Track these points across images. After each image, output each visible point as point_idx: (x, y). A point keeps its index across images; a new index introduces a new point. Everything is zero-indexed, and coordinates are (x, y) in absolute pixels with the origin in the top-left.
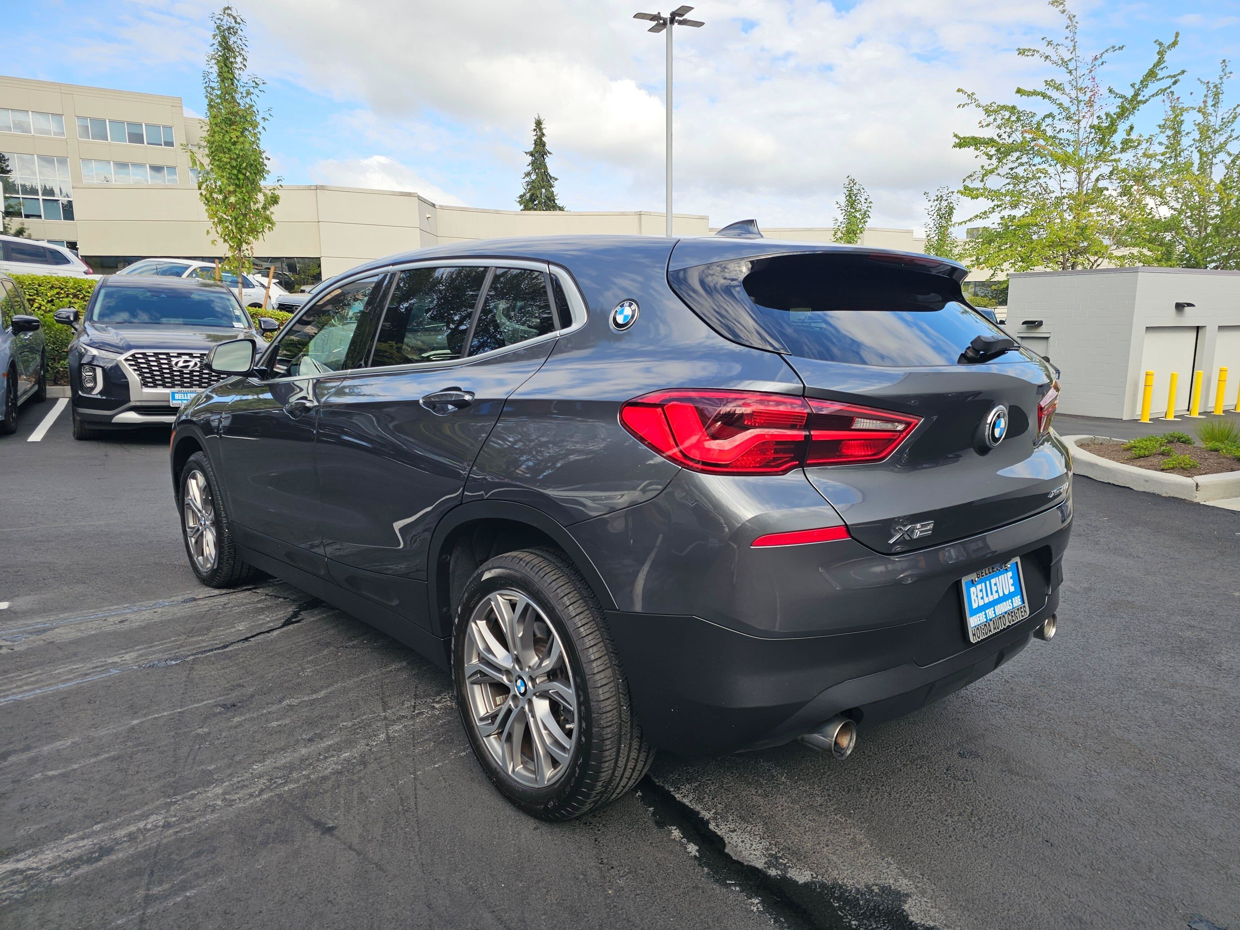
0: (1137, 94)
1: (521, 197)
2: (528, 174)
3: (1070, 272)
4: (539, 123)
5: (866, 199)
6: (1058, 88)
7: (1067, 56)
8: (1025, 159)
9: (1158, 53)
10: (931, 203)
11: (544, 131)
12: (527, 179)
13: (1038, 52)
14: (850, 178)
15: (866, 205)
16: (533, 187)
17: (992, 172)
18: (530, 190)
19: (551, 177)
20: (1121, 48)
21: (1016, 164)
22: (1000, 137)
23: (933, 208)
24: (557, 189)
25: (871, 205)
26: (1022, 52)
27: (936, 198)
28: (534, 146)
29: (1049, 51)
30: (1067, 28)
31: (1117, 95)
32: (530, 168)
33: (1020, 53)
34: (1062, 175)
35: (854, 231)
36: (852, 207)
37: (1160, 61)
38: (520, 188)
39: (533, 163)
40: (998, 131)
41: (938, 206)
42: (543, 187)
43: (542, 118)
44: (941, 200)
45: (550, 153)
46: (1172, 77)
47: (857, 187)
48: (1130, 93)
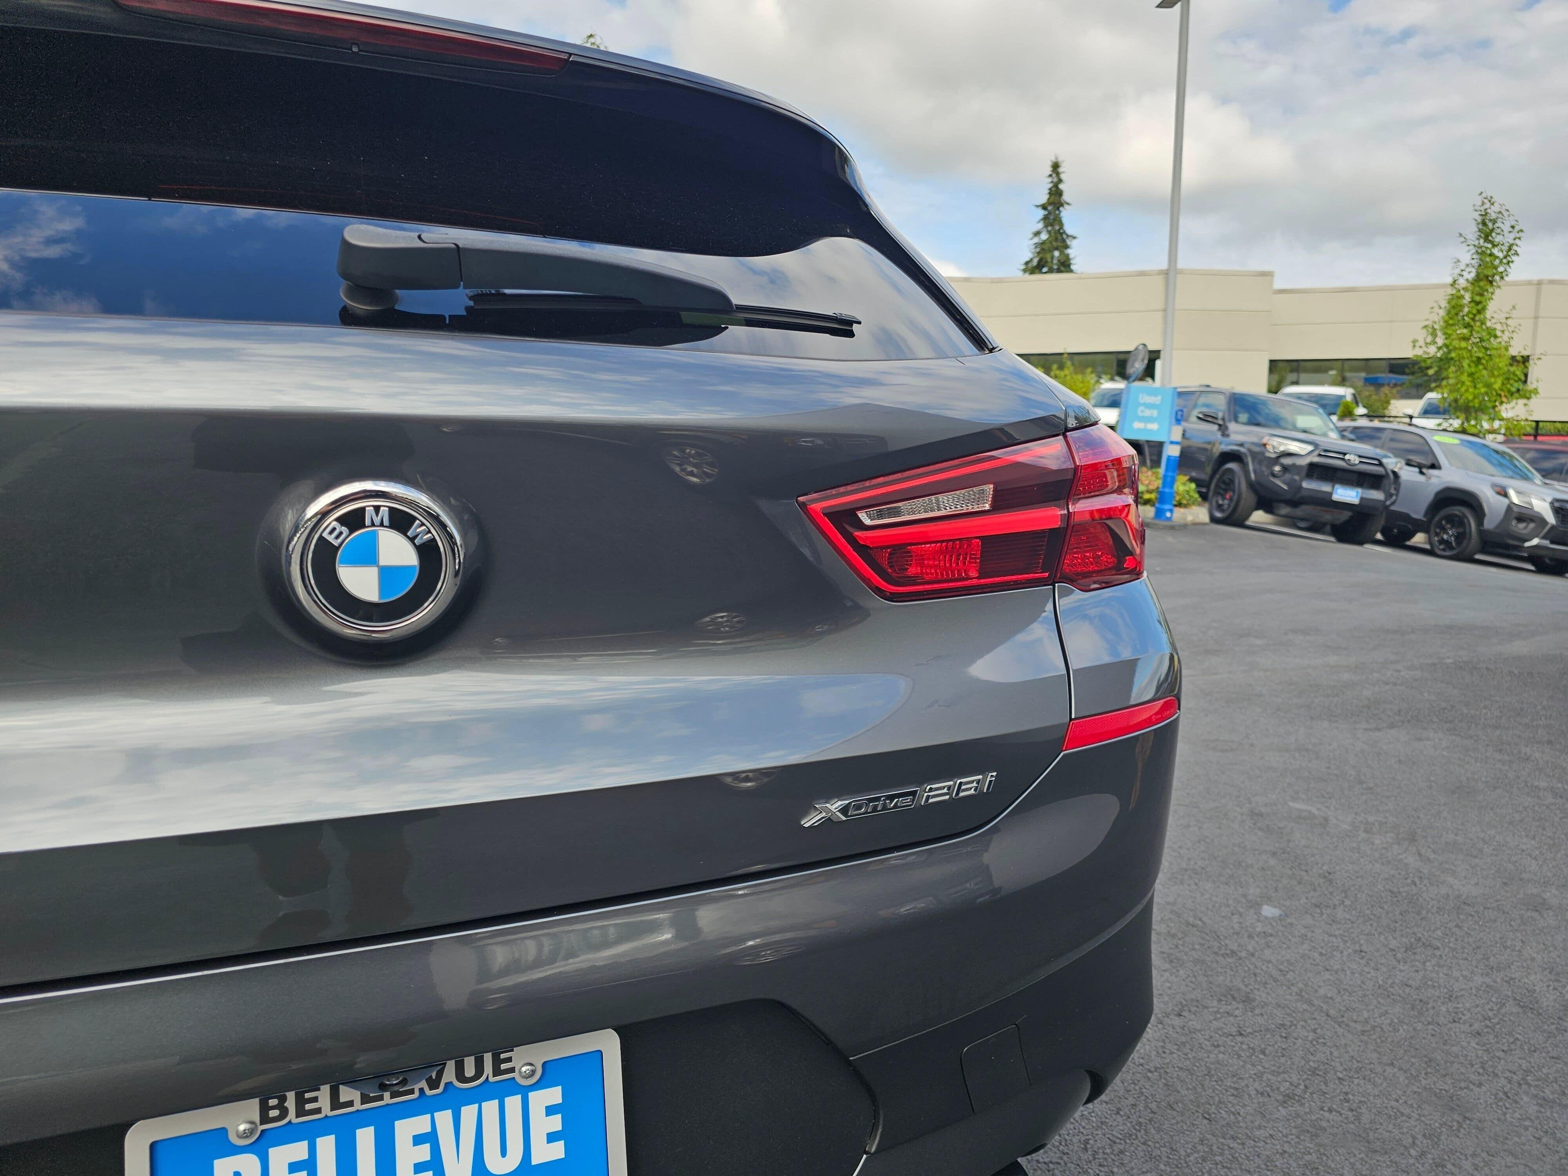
1: (1027, 263)
2: (1037, 234)
4: (1056, 166)
5: (1513, 227)
11: (1062, 176)
12: (1036, 240)
14: (1484, 195)
15: (1512, 236)
16: (1043, 249)
18: (1039, 253)
19: (1068, 236)
24: (1074, 251)
25: (1521, 234)
28: (1047, 196)
32: (1041, 225)
35: (1487, 277)
36: (1486, 239)
38: (1026, 252)
39: (1045, 218)
42: (1057, 249)
43: (1060, 159)
45: (1068, 204)
47: (1496, 208)
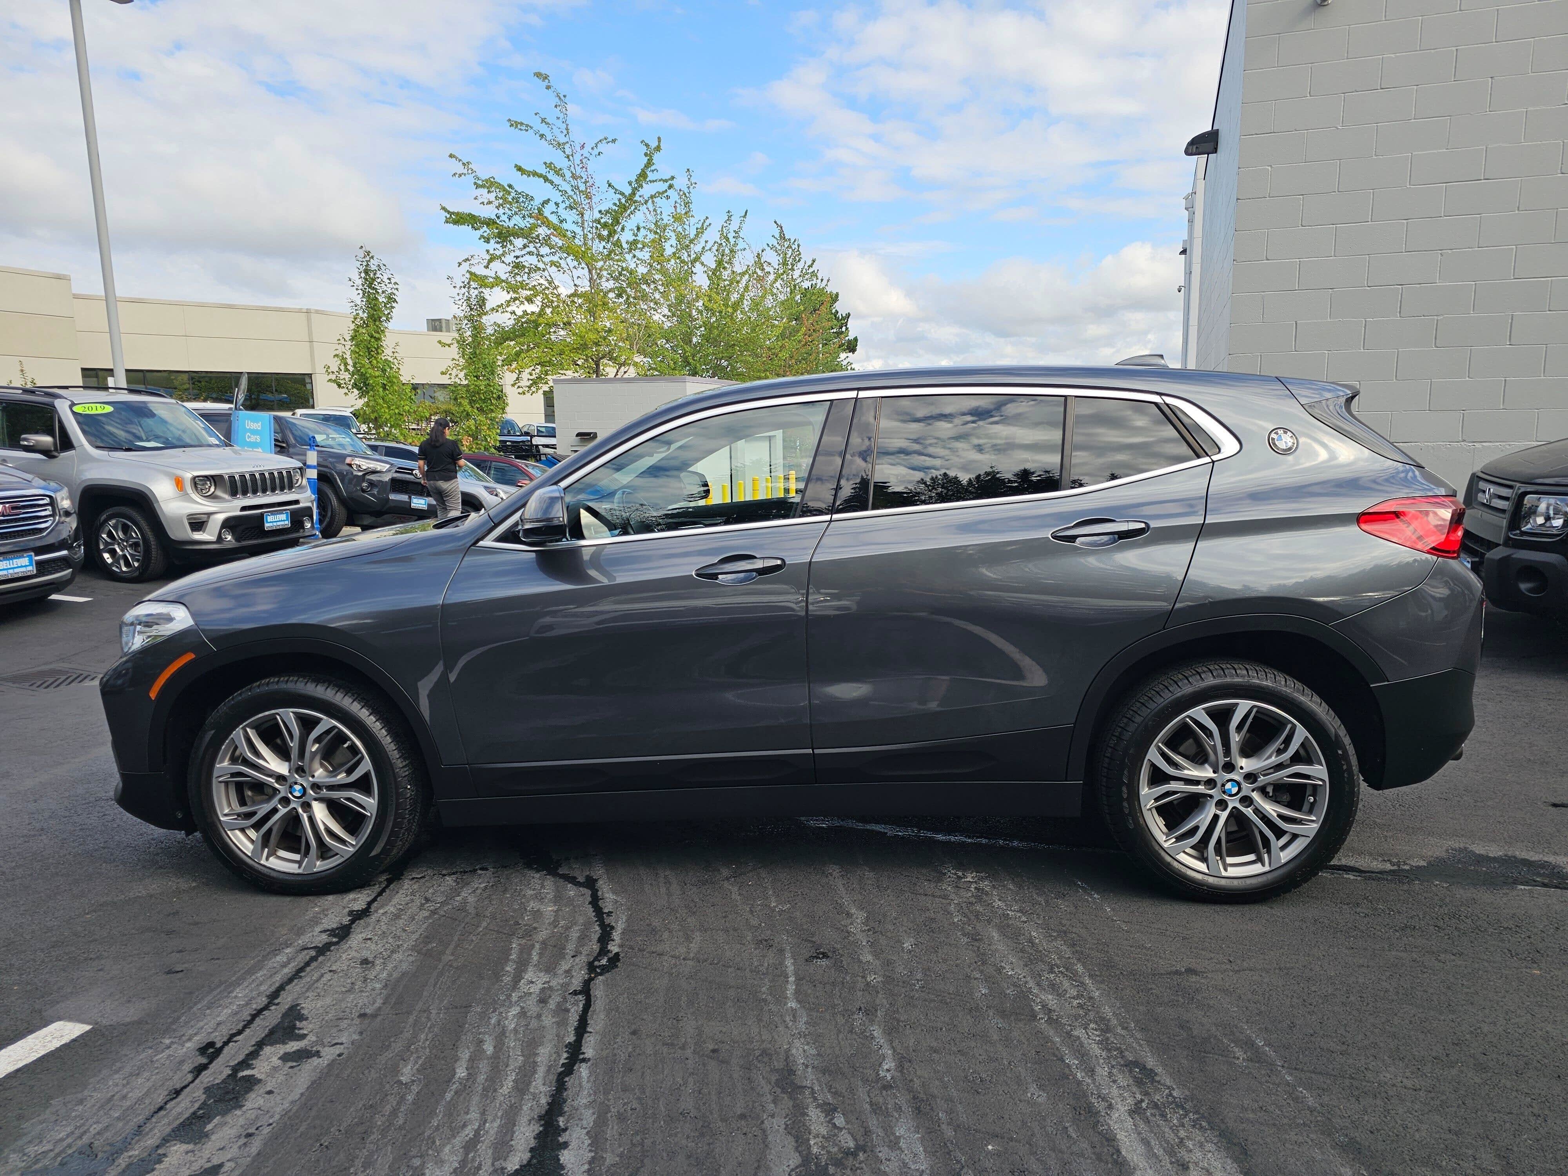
0: (633, 194)
3: (594, 380)
6: (558, 172)
7: (562, 139)
8: (531, 248)
9: (646, 155)
10: (457, 290)
13: (531, 128)
14: (364, 249)
17: (499, 257)
20: (614, 141)
21: (524, 252)
22: (498, 218)
23: (461, 297)
26: (515, 124)
27: (462, 285)
29: (544, 129)
30: (556, 106)
31: (616, 191)
33: (512, 125)
34: (574, 271)
36: (371, 287)
37: (649, 163)
40: (496, 211)
41: (467, 294)
44: (469, 288)
46: (666, 181)
47: (375, 262)
48: (628, 191)
